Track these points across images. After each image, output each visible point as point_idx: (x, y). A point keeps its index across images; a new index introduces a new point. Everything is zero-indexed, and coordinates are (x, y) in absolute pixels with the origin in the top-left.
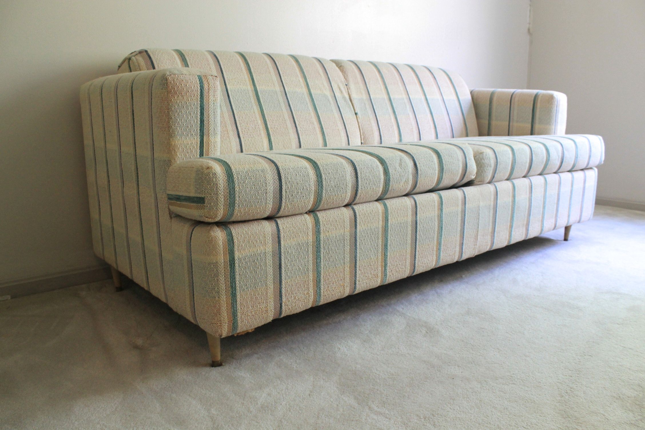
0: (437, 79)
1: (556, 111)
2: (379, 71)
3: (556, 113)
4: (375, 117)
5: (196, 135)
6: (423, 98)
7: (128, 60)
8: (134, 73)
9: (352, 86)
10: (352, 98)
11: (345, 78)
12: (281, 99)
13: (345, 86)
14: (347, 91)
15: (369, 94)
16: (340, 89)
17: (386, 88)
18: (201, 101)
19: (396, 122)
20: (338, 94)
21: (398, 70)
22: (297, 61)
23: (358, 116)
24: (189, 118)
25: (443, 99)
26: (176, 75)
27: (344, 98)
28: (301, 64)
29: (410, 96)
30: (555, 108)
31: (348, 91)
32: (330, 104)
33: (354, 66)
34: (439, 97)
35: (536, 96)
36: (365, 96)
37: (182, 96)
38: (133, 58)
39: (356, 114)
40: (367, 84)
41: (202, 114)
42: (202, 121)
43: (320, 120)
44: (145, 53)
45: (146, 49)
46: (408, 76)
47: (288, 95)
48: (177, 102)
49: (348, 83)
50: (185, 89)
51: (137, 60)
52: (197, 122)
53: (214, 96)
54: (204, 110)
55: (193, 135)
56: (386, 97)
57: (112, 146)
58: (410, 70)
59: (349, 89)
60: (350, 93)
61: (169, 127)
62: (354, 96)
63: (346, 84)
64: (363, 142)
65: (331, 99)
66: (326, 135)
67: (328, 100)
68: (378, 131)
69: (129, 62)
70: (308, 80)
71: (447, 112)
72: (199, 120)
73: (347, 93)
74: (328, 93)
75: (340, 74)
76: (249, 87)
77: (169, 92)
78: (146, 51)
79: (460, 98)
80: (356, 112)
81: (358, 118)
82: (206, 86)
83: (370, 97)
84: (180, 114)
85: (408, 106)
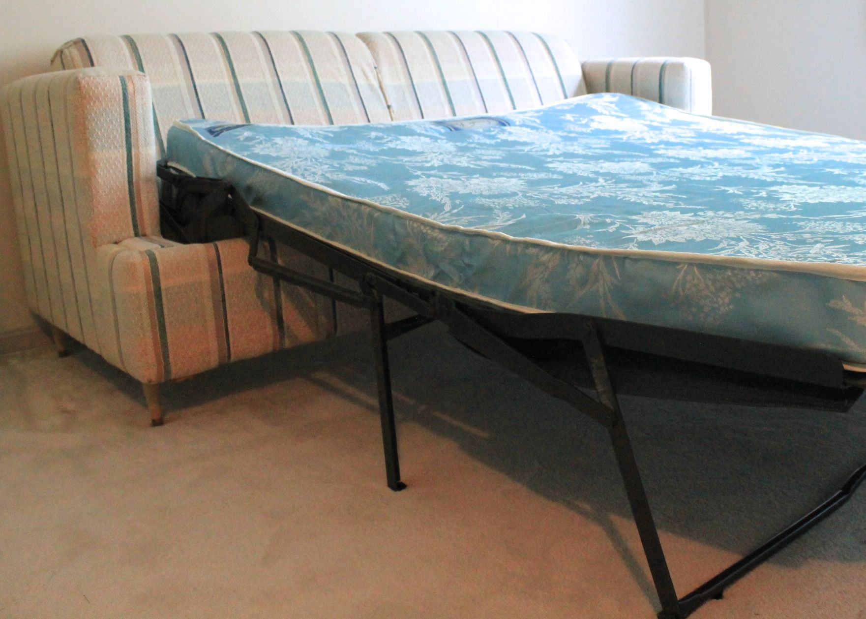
0: (524, 49)
1: (691, 86)
2: (429, 45)
3: (691, 90)
4: (419, 110)
5: (121, 147)
6: (499, 77)
7: (60, 53)
8: (67, 72)
9: (385, 69)
10: (384, 87)
11: (374, 58)
12: (274, 94)
13: (374, 68)
14: (376, 75)
15: (411, 78)
16: (365, 74)
17: (439, 68)
18: (124, 106)
20: (361, 82)
21: (460, 41)
22: (301, 39)
23: (391, 110)
24: (111, 127)
25: (533, 77)
26: (92, 78)
27: (371, 86)
28: (307, 43)
29: (477, 77)
30: (689, 82)
31: (378, 77)
32: (348, 95)
33: (389, 41)
34: (525, 74)
35: (663, 67)
36: (404, 81)
37: (100, 102)
38: (66, 51)
39: (389, 107)
40: (408, 63)
41: (127, 121)
42: (128, 130)
43: (331, 119)
44: (81, 44)
45: (83, 38)
46: (478, 49)
47: (284, 88)
48: (93, 109)
49: (378, 66)
50: (103, 94)
51: (70, 52)
52: (121, 131)
53: (143, 99)
54: (129, 117)
55: (116, 147)
56: (437, 80)
57: (36, 165)
58: (481, 38)
59: (380, 73)
60: (381, 79)
61: (86, 139)
62: (387, 82)
63: (376, 66)
65: (349, 89)
67: (346, 90)
69: (61, 56)
70: (316, 65)
71: (539, 95)
72: (123, 128)
73: (377, 79)
74: (346, 80)
75: (367, 52)
76: (227, 81)
77: (84, 98)
78: (83, 41)
79: (562, 74)
80: (389, 104)
81: (392, 114)
82: (130, 88)
83: (412, 82)
84: (98, 123)
85: (474, 93)
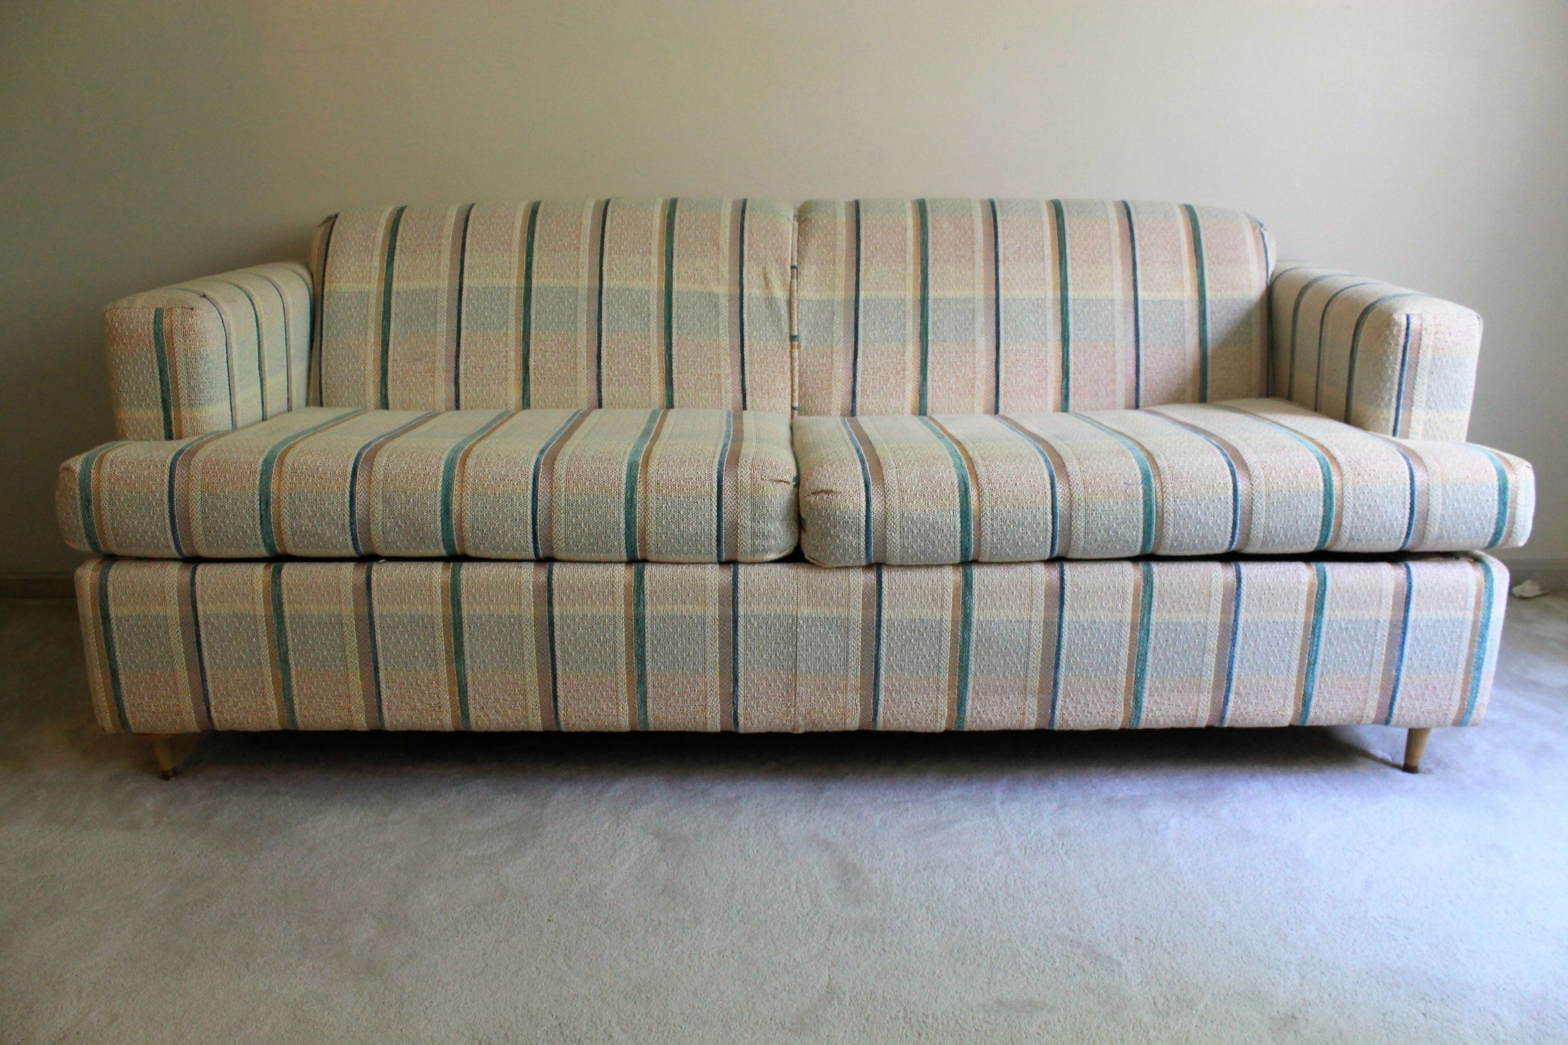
0: (1137, 241)
2: (922, 228)
4: (852, 348)
5: (156, 405)
6: (1052, 296)
9: (811, 271)
10: (796, 302)
11: (798, 250)
12: (584, 305)
13: (788, 268)
14: (788, 281)
15: (857, 289)
16: (766, 279)
17: (924, 272)
18: (157, 352)
19: (918, 362)
20: (753, 292)
23: (796, 343)
24: (141, 378)
25: (1136, 297)
27: (770, 301)
28: (677, 222)
29: (1002, 292)
31: (791, 284)
32: (719, 314)
34: (1118, 291)
36: (841, 293)
39: (793, 338)
40: (862, 262)
41: (162, 372)
42: (164, 384)
43: (671, 354)
44: (332, 221)
47: (604, 296)
48: (117, 353)
49: (800, 263)
52: (155, 385)
53: (184, 342)
54: (165, 366)
55: (150, 405)
56: (910, 295)
58: (1045, 216)
59: (798, 276)
60: (795, 288)
62: (806, 294)
63: (795, 264)
64: (796, 405)
65: (724, 304)
66: (675, 387)
67: (716, 306)
68: (851, 380)
70: (674, 260)
71: (1137, 335)
72: (158, 381)
73: (787, 288)
74: (723, 288)
76: (515, 283)
78: (336, 217)
79: (1208, 295)
80: (796, 333)
81: (796, 349)
82: (165, 327)
83: (857, 295)
84: (125, 371)
85: (983, 319)
